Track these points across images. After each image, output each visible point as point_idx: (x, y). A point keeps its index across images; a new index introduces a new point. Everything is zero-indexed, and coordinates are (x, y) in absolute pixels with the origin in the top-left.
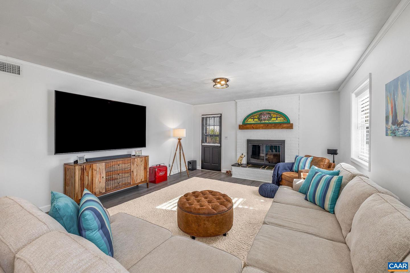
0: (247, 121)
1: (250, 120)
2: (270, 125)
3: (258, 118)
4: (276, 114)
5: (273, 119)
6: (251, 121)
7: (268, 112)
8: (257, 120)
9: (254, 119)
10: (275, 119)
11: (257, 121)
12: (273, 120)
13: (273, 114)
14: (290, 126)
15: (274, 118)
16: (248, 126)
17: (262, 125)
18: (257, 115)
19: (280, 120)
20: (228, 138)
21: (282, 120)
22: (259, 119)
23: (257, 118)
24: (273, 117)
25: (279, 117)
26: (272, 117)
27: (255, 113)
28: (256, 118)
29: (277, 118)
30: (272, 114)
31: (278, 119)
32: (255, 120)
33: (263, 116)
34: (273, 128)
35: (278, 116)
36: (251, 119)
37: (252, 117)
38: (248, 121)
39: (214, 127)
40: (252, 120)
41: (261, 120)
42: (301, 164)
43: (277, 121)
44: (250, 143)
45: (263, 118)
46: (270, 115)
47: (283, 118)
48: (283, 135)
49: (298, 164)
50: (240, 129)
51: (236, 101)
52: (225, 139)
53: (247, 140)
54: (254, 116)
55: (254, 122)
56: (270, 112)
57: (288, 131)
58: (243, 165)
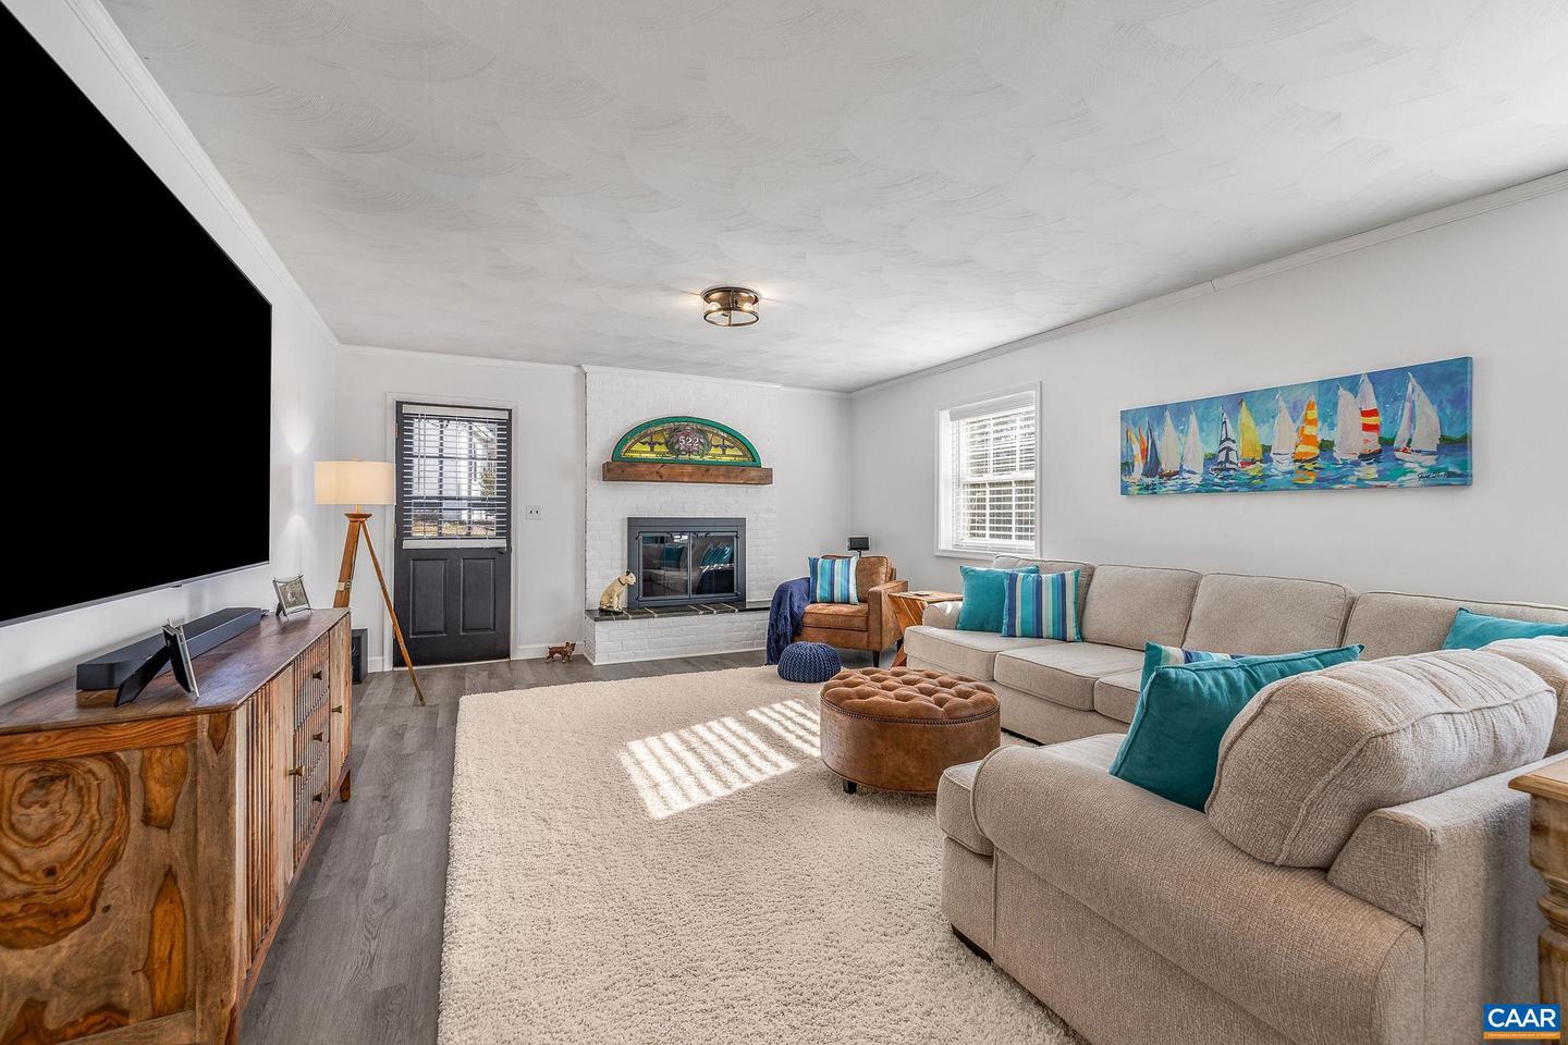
0: (629, 450)
1: (638, 447)
2: (713, 471)
3: (666, 443)
4: (722, 438)
5: (713, 450)
6: (641, 451)
7: (699, 427)
8: (663, 449)
9: (652, 444)
10: (719, 451)
11: (664, 454)
12: (714, 455)
13: (714, 434)
14: (766, 477)
15: (716, 446)
16: (643, 468)
17: (689, 469)
18: (662, 431)
19: (732, 455)
20: (542, 514)
21: (736, 456)
22: (670, 445)
23: (662, 441)
24: (713, 443)
25: (732, 448)
26: (710, 446)
27: (655, 426)
28: (660, 444)
29: (724, 447)
30: (710, 436)
31: (728, 451)
32: (657, 448)
33: (682, 438)
34: (722, 479)
35: (727, 443)
36: (644, 443)
37: (646, 435)
38: (633, 452)
39: (441, 462)
40: (647, 448)
41: (679, 452)
42: (838, 579)
43: (724, 459)
44: (639, 529)
45: (683, 443)
46: (705, 438)
47: (740, 450)
48: (737, 502)
49: (827, 579)
50: (605, 479)
51: (586, 368)
52: (530, 516)
53: (630, 519)
54: (651, 435)
55: (653, 456)
56: (703, 427)
57: (752, 489)
58: (616, 613)
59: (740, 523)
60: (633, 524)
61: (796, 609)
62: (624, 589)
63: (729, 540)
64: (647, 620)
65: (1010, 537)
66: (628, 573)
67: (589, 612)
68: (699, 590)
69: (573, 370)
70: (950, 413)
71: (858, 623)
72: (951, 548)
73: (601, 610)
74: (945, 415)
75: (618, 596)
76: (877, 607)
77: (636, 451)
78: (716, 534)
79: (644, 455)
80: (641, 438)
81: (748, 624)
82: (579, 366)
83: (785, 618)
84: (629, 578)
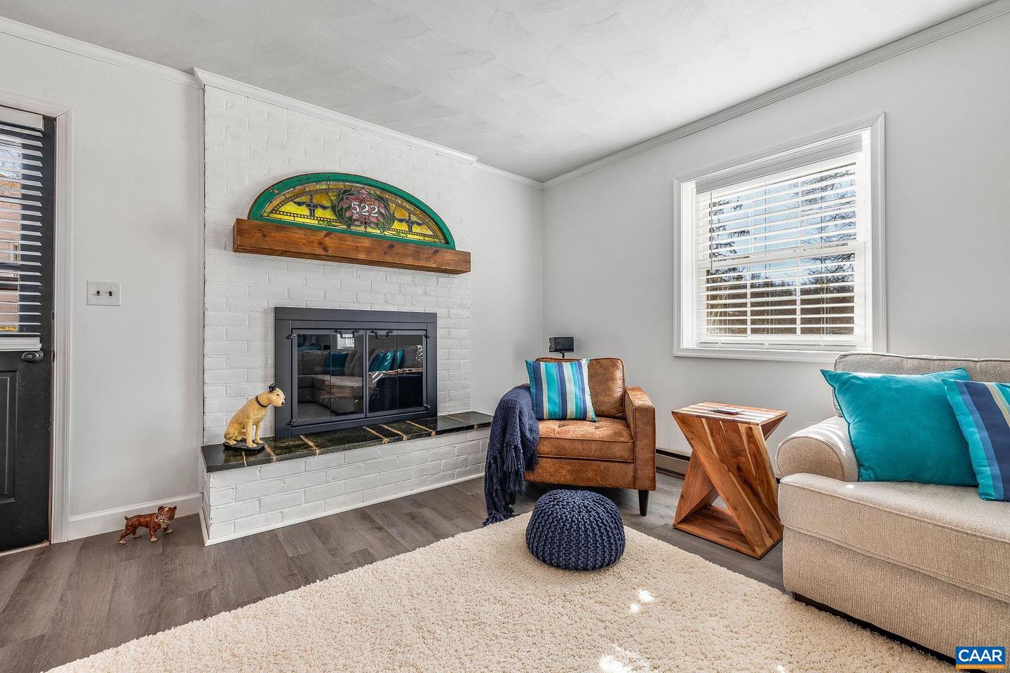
0: (274, 211)
1: (290, 207)
3: (333, 208)
4: (408, 210)
5: (396, 225)
6: (294, 213)
7: (378, 193)
8: (328, 214)
9: (312, 207)
10: (404, 227)
11: (329, 221)
12: (398, 231)
13: (398, 205)
14: (462, 264)
15: (401, 221)
18: (326, 191)
19: (420, 233)
21: (424, 235)
22: (339, 212)
23: (327, 204)
24: (397, 215)
25: (420, 224)
26: (393, 219)
27: (317, 182)
28: (324, 208)
29: (410, 224)
30: (393, 206)
31: (416, 229)
32: (319, 212)
33: (355, 204)
35: (414, 218)
36: (299, 204)
37: (303, 193)
38: (282, 213)
40: (304, 211)
41: (351, 221)
42: (571, 389)
43: (410, 237)
44: (291, 324)
45: (356, 210)
46: (386, 208)
47: (430, 228)
48: (425, 293)
49: (556, 386)
50: (238, 248)
51: (202, 74)
52: (94, 299)
53: (277, 310)
54: (311, 194)
55: (315, 222)
56: (385, 194)
57: (444, 279)
58: (250, 452)
59: (429, 320)
60: (282, 316)
61: (528, 434)
62: (268, 414)
63: (418, 340)
64: (303, 460)
65: (793, 331)
66: (272, 389)
67: (207, 451)
68: (376, 404)
69: (183, 78)
70: (697, 183)
71: (620, 451)
72: (695, 347)
73: (227, 447)
74: (689, 188)
75: (256, 424)
76: (649, 428)
77: (287, 214)
78: (400, 333)
79: (299, 220)
80: (297, 196)
81: (448, 448)
82: (191, 72)
83: (516, 447)
84: (273, 397)
